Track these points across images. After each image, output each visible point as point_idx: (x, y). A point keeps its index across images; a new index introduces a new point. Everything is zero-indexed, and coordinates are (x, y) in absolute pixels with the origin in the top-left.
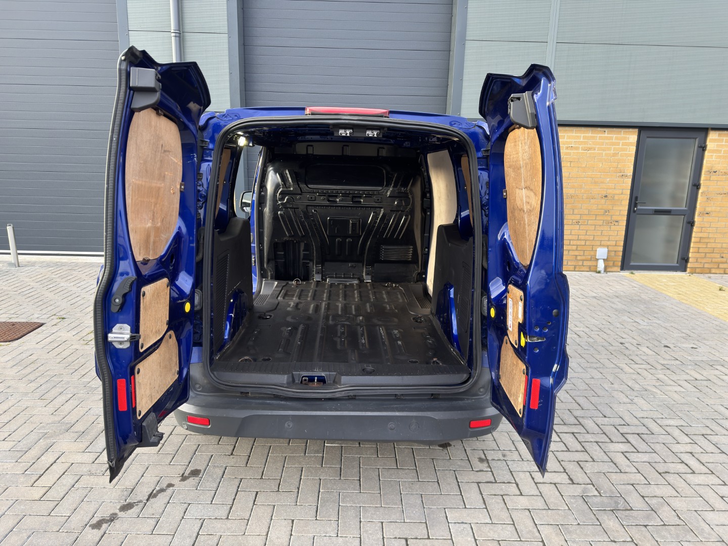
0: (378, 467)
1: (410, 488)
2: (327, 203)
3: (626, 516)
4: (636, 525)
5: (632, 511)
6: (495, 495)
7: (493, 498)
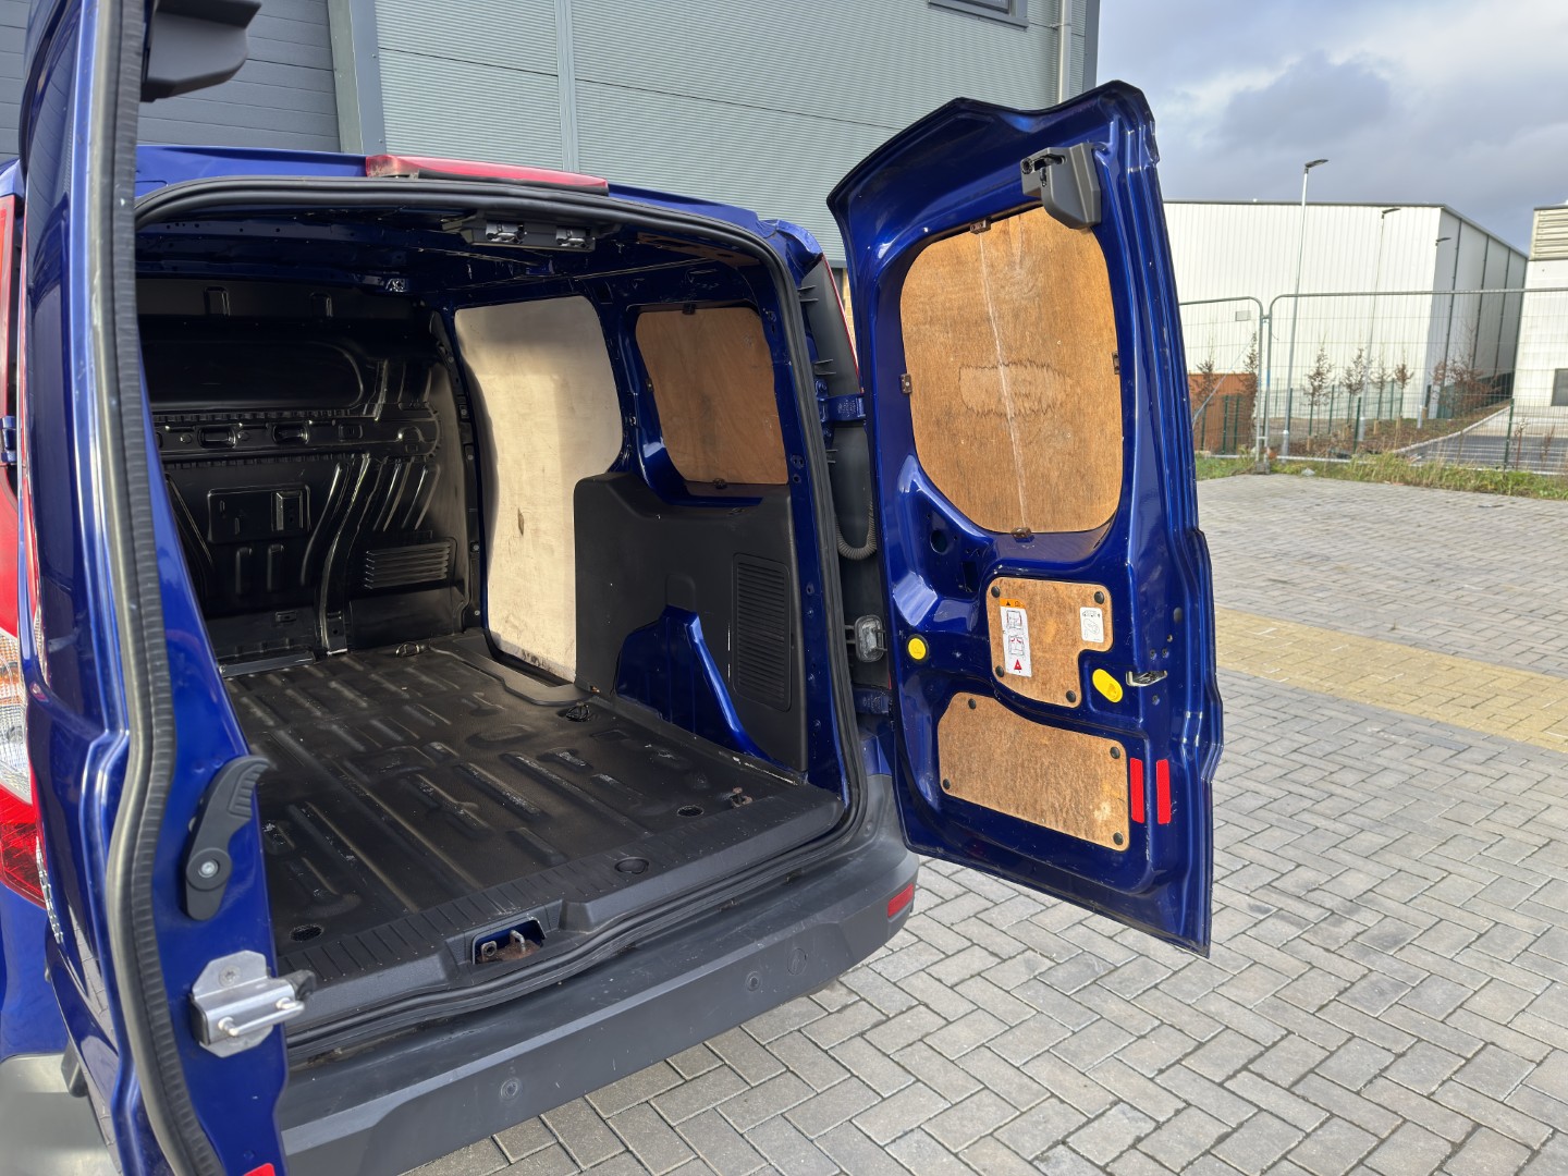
0: (643, 1100)
1: (748, 1112)
2: (202, 452)
3: (1120, 983)
4: (1144, 992)
5: (1121, 971)
6: (910, 1045)
7: (912, 1054)
